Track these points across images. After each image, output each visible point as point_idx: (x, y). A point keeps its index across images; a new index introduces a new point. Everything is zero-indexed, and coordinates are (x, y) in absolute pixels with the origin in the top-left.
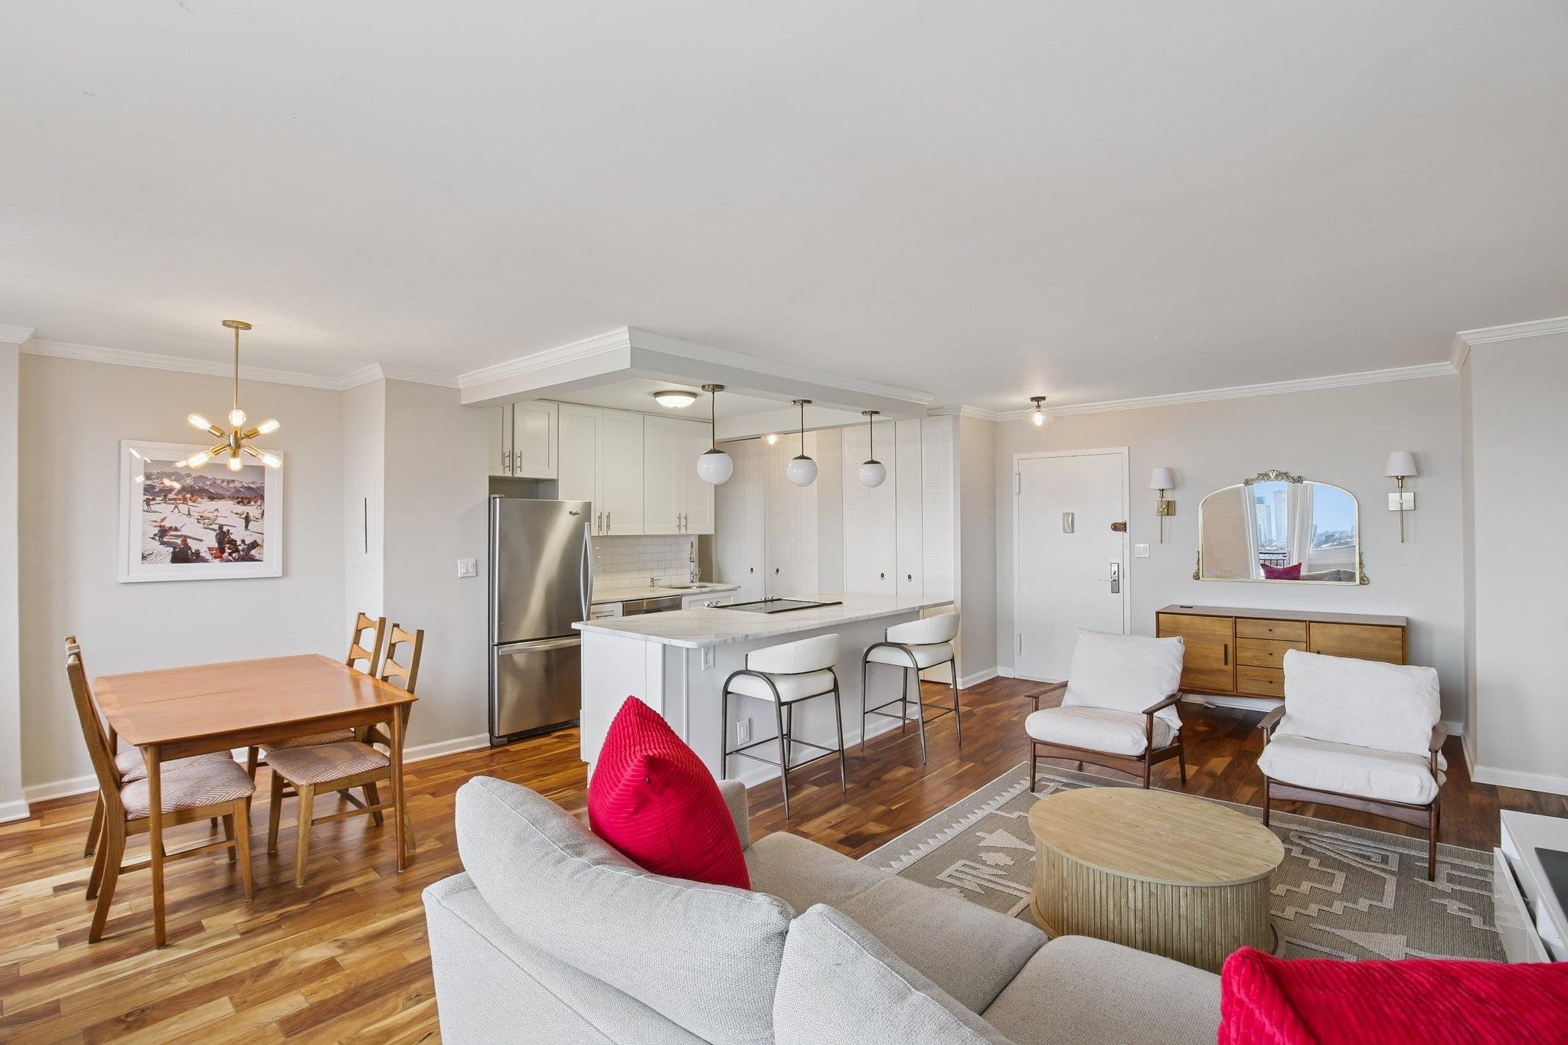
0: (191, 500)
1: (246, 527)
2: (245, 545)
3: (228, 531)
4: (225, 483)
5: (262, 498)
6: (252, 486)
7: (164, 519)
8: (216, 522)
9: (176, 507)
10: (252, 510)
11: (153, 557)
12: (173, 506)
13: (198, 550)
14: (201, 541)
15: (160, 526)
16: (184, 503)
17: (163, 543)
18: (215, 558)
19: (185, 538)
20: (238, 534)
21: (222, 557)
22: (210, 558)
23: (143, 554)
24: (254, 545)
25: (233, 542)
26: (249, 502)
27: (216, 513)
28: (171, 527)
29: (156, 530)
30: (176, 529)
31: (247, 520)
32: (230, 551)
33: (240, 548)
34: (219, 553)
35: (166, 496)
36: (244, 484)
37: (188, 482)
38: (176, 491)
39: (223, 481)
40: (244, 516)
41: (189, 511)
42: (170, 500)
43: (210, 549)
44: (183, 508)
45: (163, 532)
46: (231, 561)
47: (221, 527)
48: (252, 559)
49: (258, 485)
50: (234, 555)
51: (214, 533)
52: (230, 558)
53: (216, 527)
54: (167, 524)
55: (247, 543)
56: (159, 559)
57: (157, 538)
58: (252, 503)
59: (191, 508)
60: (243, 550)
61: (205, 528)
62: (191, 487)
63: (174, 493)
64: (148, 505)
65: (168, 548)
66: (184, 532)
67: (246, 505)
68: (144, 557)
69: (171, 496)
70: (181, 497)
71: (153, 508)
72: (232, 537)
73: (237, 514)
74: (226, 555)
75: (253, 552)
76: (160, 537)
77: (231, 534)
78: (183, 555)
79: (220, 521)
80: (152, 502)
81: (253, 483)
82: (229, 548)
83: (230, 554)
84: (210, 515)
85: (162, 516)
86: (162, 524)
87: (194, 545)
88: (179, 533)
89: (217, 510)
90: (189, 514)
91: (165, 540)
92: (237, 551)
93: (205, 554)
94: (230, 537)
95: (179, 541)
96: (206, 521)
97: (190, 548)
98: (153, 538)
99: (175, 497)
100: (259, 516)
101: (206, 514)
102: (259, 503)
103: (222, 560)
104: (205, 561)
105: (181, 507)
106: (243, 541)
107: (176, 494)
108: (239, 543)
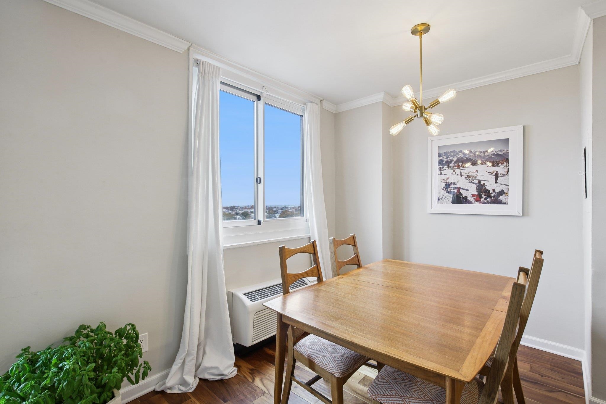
0: (462, 166)
1: (496, 181)
2: (495, 193)
3: (484, 184)
4: (482, 154)
5: (507, 160)
6: (499, 153)
7: (448, 178)
8: (477, 178)
9: (454, 171)
10: (500, 170)
11: (443, 199)
12: (452, 170)
13: (466, 196)
14: (468, 190)
15: (446, 182)
16: (458, 168)
17: (448, 192)
18: (476, 201)
19: (459, 189)
20: (491, 186)
21: (480, 201)
22: (473, 201)
23: (438, 198)
24: (502, 193)
25: (487, 191)
26: (498, 164)
27: (476, 173)
28: (452, 182)
29: (444, 185)
30: (454, 184)
31: (497, 176)
32: (486, 197)
33: (492, 195)
34: (478, 198)
35: (449, 165)
36: (494, 152)
37: (460, 155)
38: (454, 162)
39: (481, 152)
40: (494, 174)
41: (461, 173)
42: (451, 167)
43: (473, 195)
44: (458, 171)
45: (448, 185)
46: (485, 203)
47: (479, 182)
48: (500, 203)
49: (505, 152)
50: (488, 199)
51: (475, 186)
52: (485, 201)
53: (476, 182)
54: (449, 181)
55: (496, 191)
56: (446, 201)
57: (445, 189)
58: (500, 164)
59: (461, 170)
60: (494, 196)
61: (470, 182)
62: (462, 158)
63: (453, 163)
64: (440, 171)
65: (450, 195)
66: (459, 185)
67: (495, 166)
68: (438, 200)
69: (452, 165)
70: (456, 165)
71: (443, 172)
72: (487, 188)
73: (490, 173)
74: (483, 199)
75: (501, 198)
76: (446, 188)
77: (486, 186)
78: (459, 199)
79: (479, 178)
80: (442, 169)
81: (501, 151)
82: (484, 195)
83: (485, 199)
84: (473, 175)
85: (447, 177)
86: (447, 181)
87: (464, 193)
88: (456, 186)
89: (477, 171)
90: (461, 175)
91: (448, 190)
92: (490, 197)
93: (470, 198)
94: (485, 188)
95: (456, 191)
96: (471, 178)
97: (462, 195)
98: (443, 189)
99: (453, 165)
100: (505, 173)
101: (470, 174)
102: (505, 164)
103: (481, 203)
104: (470, 203)
105: (457, 170)
106: (494, 191)
107: (454, 164)
108: (491, 192)
